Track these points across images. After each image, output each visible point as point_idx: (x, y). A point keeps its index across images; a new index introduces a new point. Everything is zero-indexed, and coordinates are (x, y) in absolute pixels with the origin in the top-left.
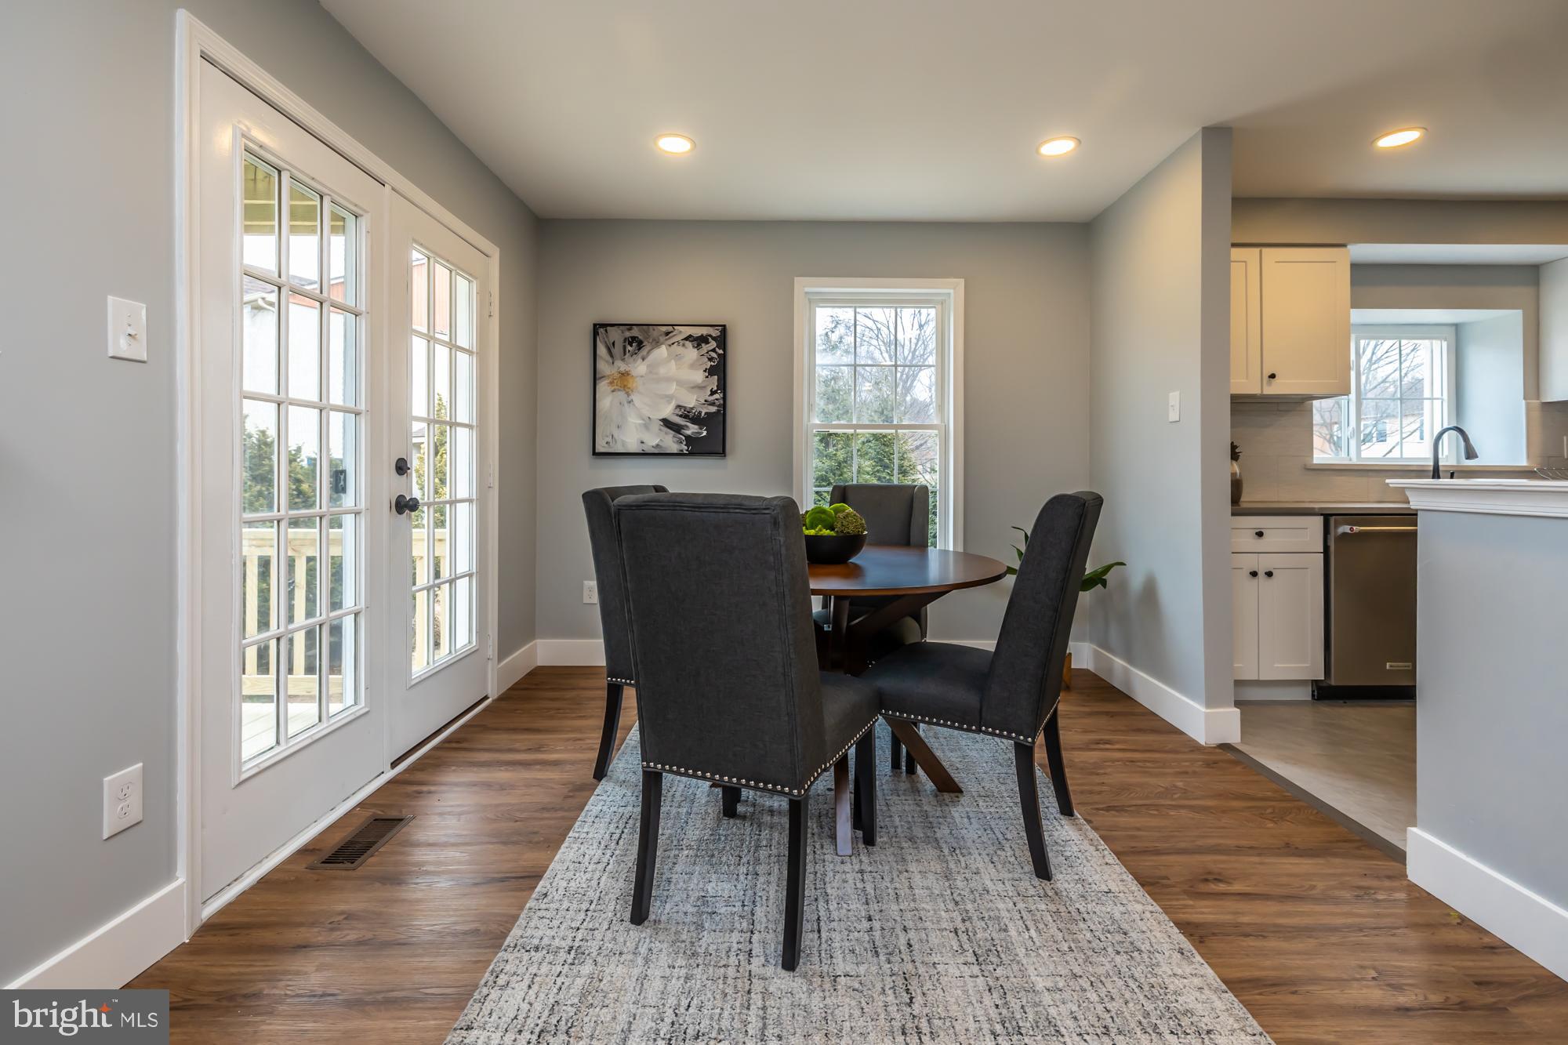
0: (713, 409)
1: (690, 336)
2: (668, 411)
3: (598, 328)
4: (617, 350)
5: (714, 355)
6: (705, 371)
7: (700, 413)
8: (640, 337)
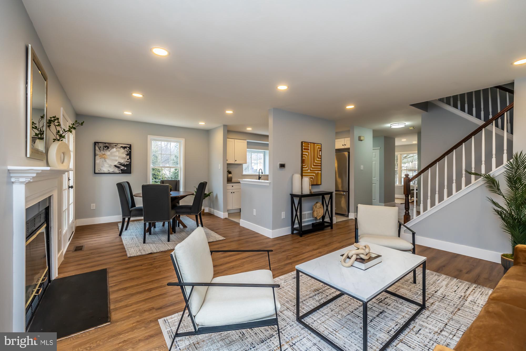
0: (128, 163)
1: (122, 146)
2: (116, 163)
3: (95, 143)
4: (102, 149)
5: (128, 151)
6: (126, 154)
7: (125, 164)
8: (108, 146)
